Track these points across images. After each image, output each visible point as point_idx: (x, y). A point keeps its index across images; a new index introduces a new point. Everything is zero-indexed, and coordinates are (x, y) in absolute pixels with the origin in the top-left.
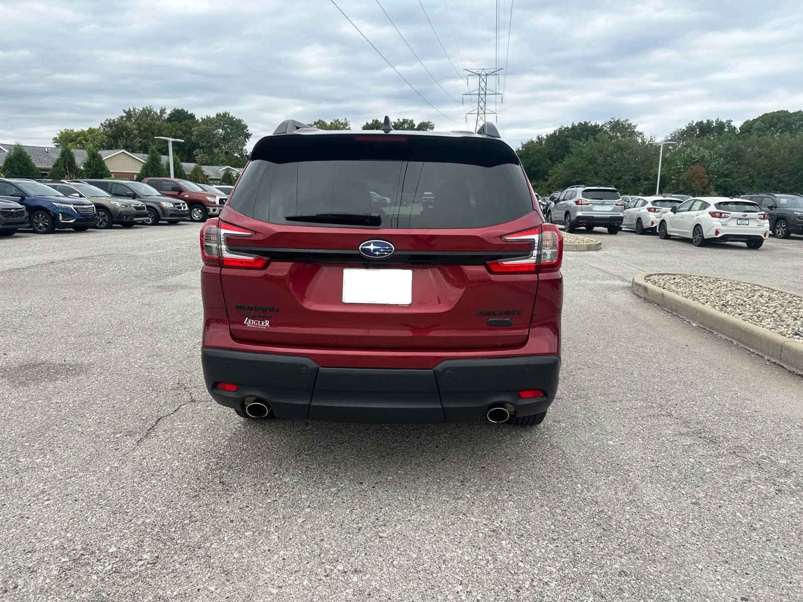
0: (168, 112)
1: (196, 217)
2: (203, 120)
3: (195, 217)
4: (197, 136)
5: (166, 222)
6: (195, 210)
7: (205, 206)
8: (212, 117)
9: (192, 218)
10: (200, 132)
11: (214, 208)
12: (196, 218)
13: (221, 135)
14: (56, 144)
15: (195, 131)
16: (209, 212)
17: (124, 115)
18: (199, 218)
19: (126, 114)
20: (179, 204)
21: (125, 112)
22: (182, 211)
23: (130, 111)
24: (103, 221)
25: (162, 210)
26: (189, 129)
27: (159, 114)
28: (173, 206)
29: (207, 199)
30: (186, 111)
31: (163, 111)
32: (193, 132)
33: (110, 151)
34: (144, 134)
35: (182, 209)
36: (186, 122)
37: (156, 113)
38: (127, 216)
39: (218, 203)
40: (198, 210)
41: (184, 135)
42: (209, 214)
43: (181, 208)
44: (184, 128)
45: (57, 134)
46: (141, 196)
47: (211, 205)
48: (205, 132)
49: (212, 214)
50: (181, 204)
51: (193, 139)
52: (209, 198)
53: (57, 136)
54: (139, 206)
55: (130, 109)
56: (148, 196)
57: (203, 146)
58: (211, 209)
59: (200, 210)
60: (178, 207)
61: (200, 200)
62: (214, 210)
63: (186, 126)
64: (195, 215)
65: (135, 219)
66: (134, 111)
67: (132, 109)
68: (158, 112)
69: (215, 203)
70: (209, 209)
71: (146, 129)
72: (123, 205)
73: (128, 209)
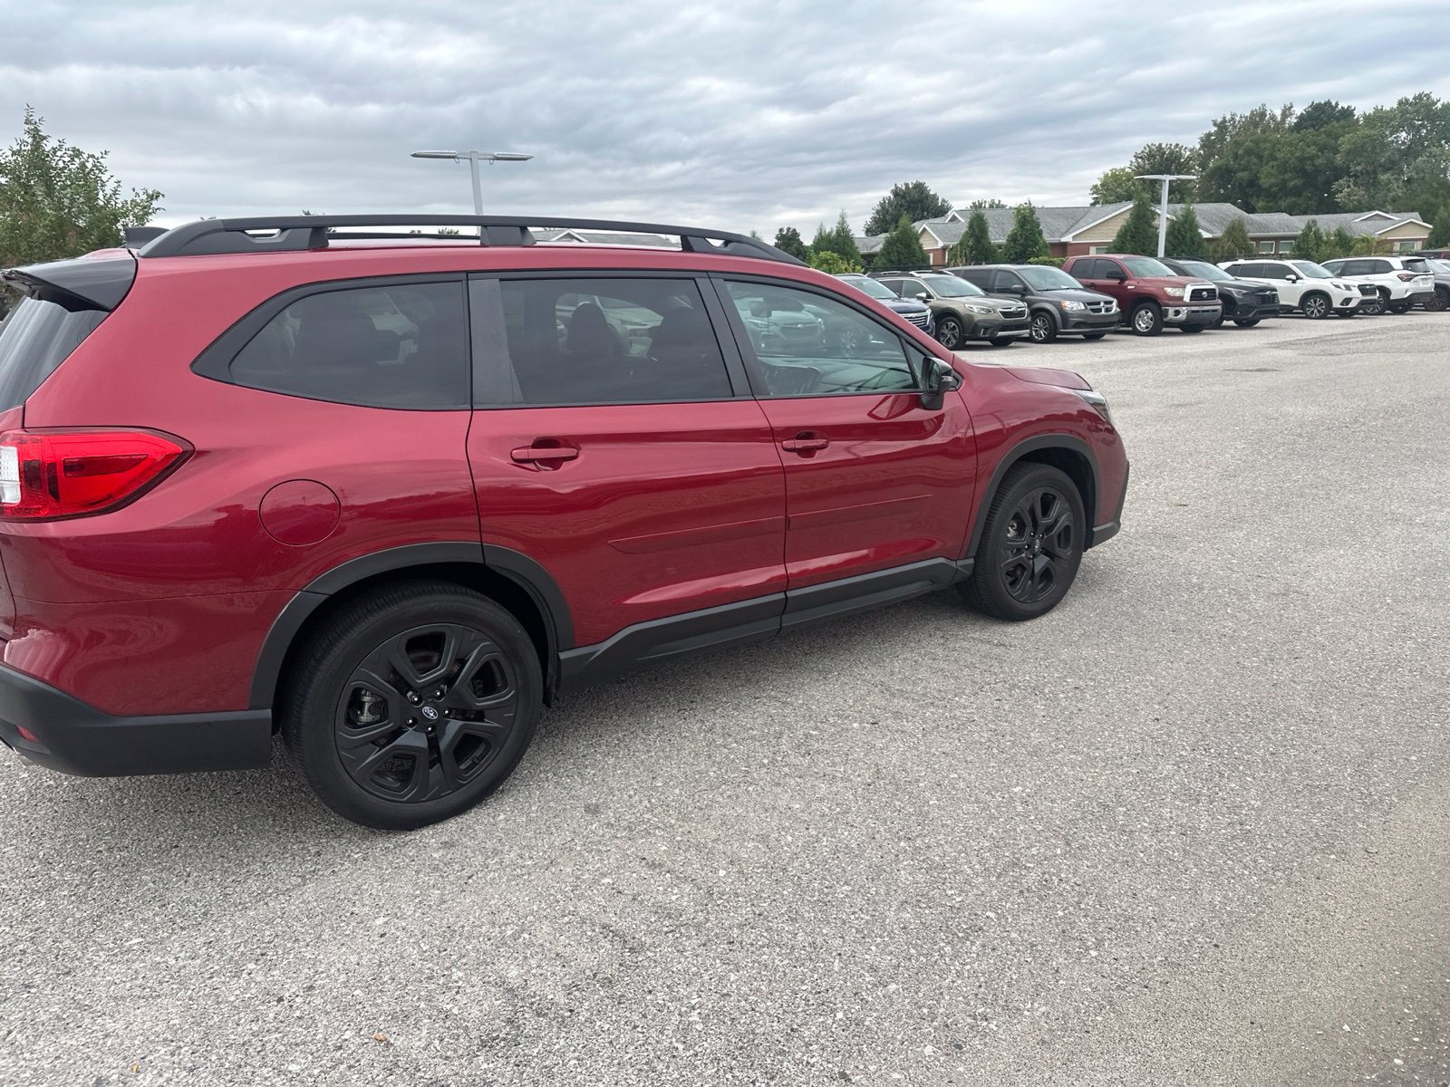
0: (1299, 110)
1: (1143, 326)
2: (1367, 118)
3: (1140, 325)
4: (1348, 153)
5: (1081, 337)
6: (1143, 312)
7: (1159, 306)
8: (1387, 108)
9: (1135, 328)
10: (1354, 143)
11: (1177, 308)
12: (1142, 328)
13: (1403, 143)
14: (1095, 196)
15: (1345, 142)
16: (1167, 316)
17: (1214, 129)
18: (1147, 328)
19: (1216, 129)
20: (1099, 303)
21: (1215, 124)
22: (1104, 316)
23: (1224, 121)
24: (952, 338)
25: (1061, 315)
26: (1333, 142)
27: (1279, 119)
28: (1083, 308)
29: (1165, 292)
30: (1334, 104)
31: (1287, 112)
32: (1340, 145)
33: (1119, 205)
34: (1242, 162)
35: (1103, 312)
36: (1329, 127)
37: (1273, 117)
38: (986, 329)
39: (1187, 299)
40: (1147, 313)
41: (1320, 153)
42: (1165, 320)
43: (1100, 310)
44: (1323, 139)
45: (1099, 179)
46: (1035, 292)
47: (1170, 303)
48: (1365, 143)
49: (1171, 319)
50: (1102, 304)
51: (1339, 159)
52: (1170, 291)
53: (1099, 183)
54: (1012, 310)
55: (1224, 118)
56: (1047, 290)
57: (1357, 171)
58: (1171, 311)
59: (1150, 314)
60: (1093, 310)
61: (1154, 295)
62: (1177, 313)
63: (1329, 134)
64: (1140, 322)
65: (1000, 334)
66: (1233, 119)
67: (1228, 117)
68: (1278, 113)
69: (1181, 298)
70: (1167, 311)
71: (1248, 152)
72: (983, 309)
73: (992, 316)
